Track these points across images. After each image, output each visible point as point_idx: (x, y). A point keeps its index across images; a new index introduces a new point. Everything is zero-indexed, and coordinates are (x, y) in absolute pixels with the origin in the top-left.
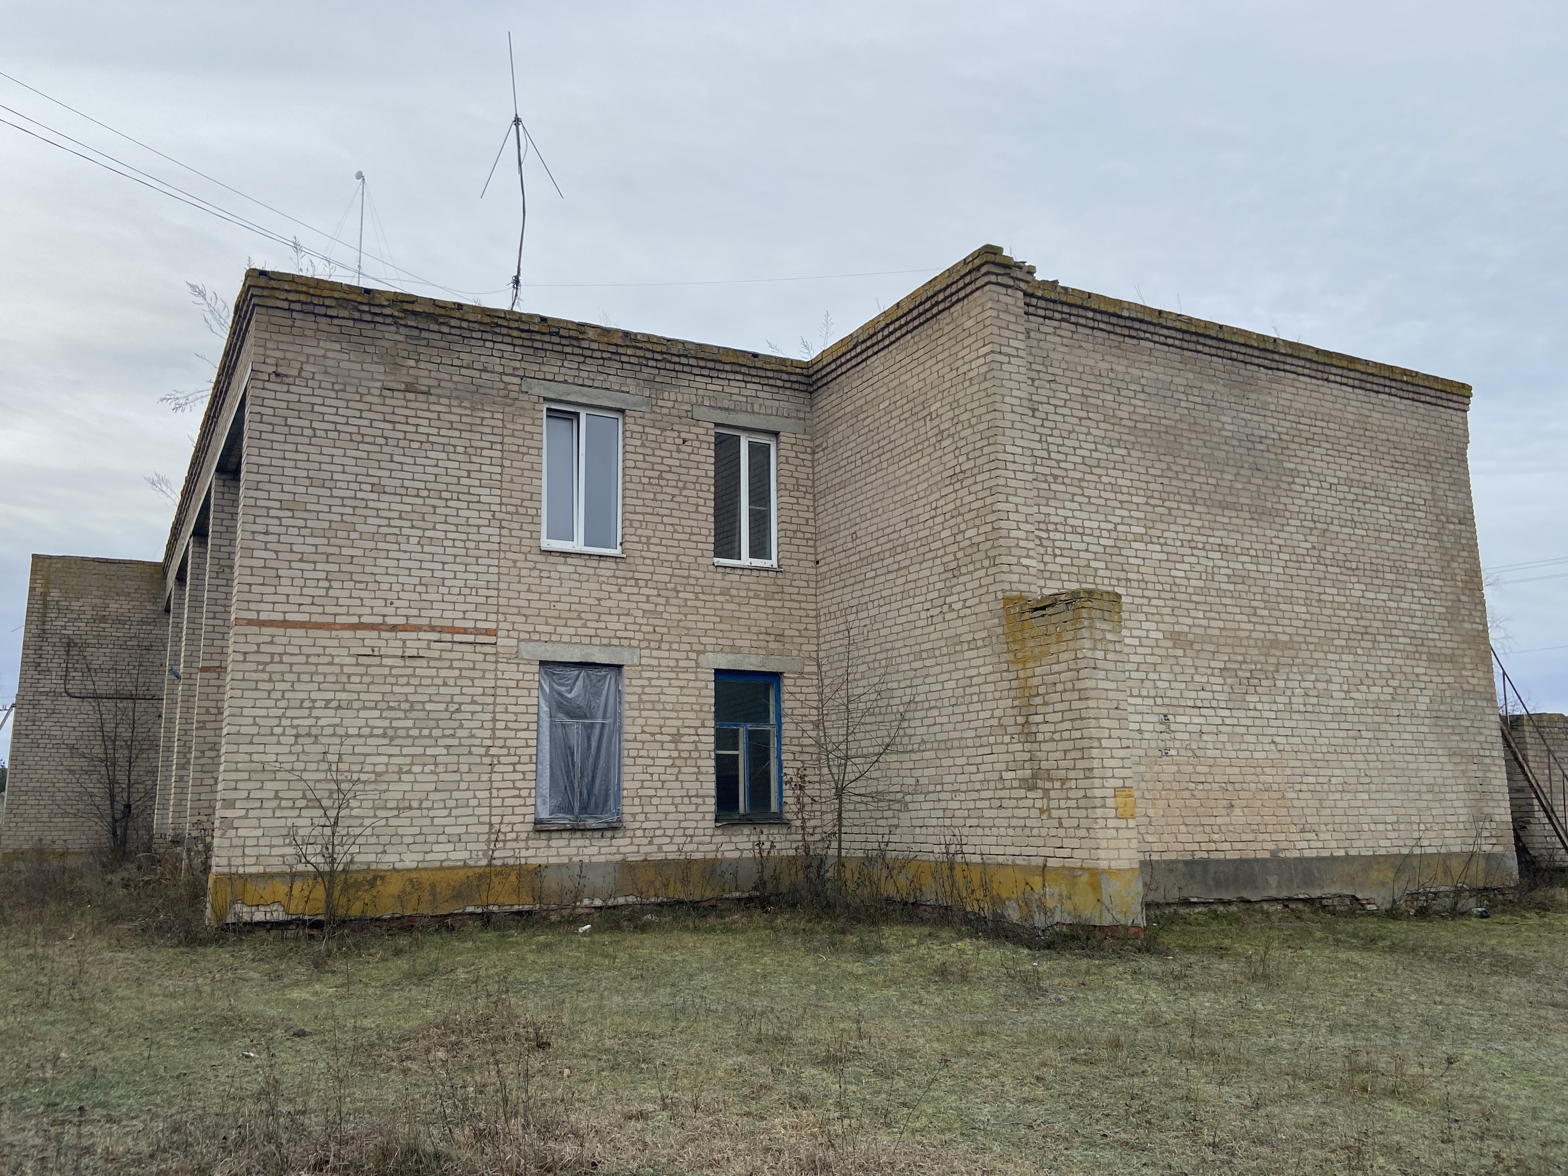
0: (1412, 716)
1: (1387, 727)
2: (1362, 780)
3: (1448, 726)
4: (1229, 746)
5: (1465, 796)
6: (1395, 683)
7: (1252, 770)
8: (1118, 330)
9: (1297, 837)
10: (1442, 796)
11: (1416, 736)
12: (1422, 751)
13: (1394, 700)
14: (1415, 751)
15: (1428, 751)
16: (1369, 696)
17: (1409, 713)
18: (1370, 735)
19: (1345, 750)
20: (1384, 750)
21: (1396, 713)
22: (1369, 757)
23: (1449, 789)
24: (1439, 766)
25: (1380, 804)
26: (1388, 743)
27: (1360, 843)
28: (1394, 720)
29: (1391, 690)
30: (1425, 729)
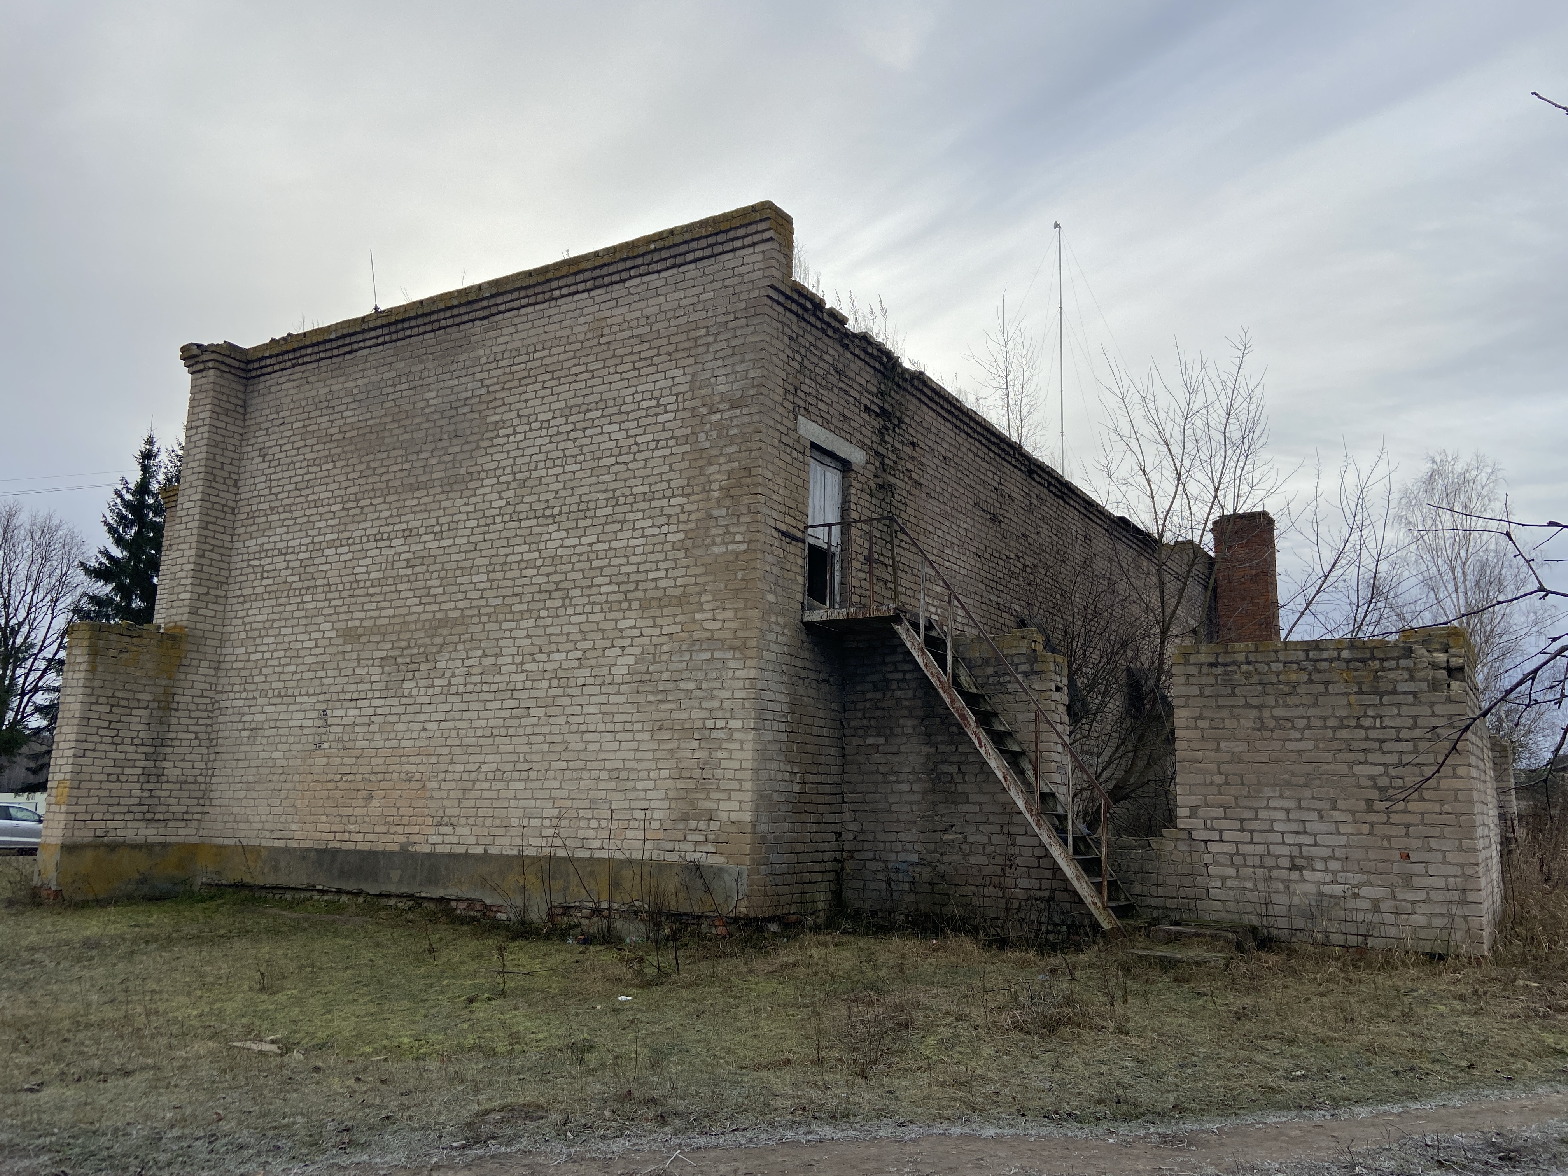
0: (604, 683)
1: (566, 701)
2: (519, 767)
3: (656, 692)
4: (378, 736)
5: (670, 784)
6: (587, 645)
7: (397, 760)
8: (335, 352)
9: (432, 830)
10: (630, 785)
11: (605, 708)
12: (610, 727)
13: (581, 666)
14: (601, 727)
15: (619, 727)
16: (548, 666)
17: (599, 681)
18: (541, 712)
19: (503, 732)
20: (555, 729)
21: (581, 681)
22: (533, 739)
23: (644, 774)
24: (634, 745)
25: (538, 794)
26: (562, 720)
27: (506, 841)
28: (575, 691)
29: (579, 654)
30: (621, 698)
